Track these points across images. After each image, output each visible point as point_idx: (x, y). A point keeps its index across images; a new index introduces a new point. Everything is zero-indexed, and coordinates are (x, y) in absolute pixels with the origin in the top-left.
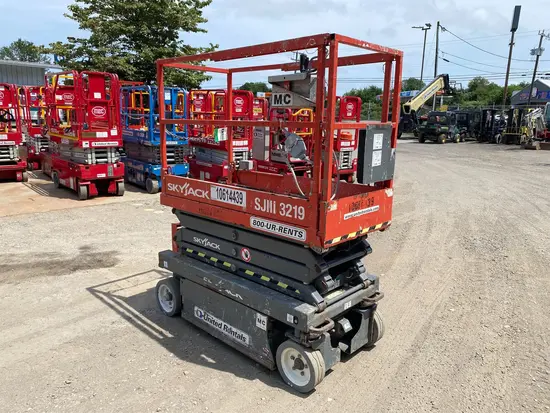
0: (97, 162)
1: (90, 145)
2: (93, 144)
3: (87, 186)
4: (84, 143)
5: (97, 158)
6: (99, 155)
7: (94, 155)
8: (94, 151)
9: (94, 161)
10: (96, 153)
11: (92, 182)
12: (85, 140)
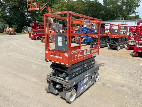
0: (140, 47)
1: (138, 42)
2: (139, 42)
3: (135, 53)
4: (136, 41)
5: (140, 46)
6: (141, 45)
7: (139, 45)
8: (139, 44)
9: (139, 47)
10: (140, 44)
11: (137, 52)
12: (137, 40)
